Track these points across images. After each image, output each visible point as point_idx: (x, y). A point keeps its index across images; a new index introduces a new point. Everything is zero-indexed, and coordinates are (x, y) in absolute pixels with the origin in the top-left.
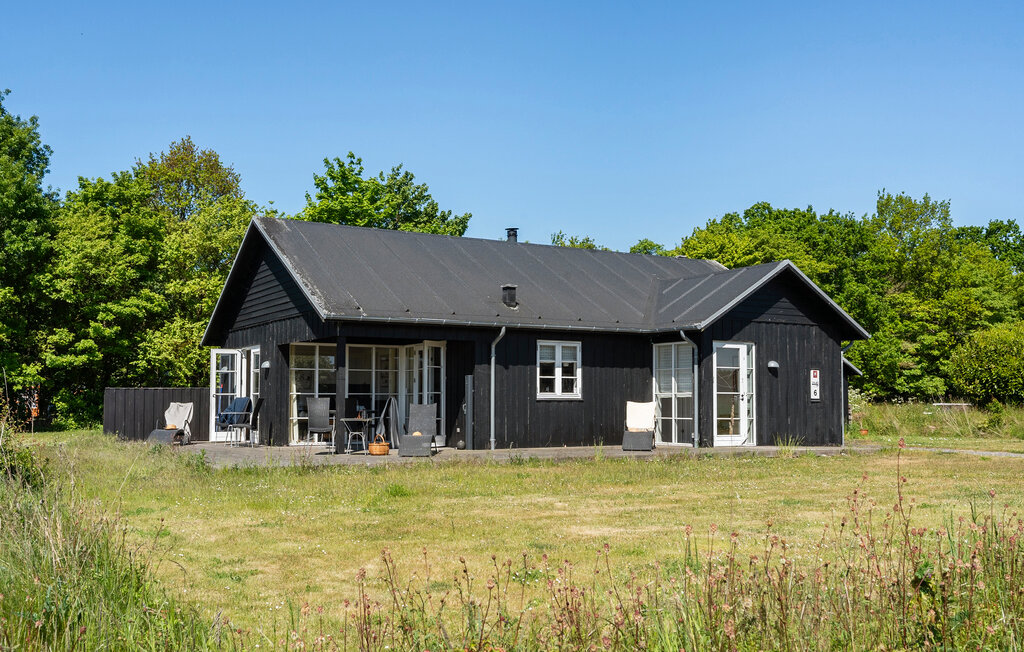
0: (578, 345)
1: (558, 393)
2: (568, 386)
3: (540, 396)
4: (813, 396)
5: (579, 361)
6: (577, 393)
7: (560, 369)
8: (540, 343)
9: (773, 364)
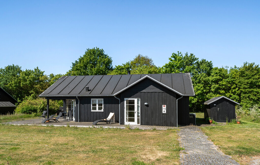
0: (103, 99)
1: (97, 110)
2: (100, 109)
3: (92, 111)
4: (163, 112)
5: (103, 103)
6: (102, 110)
7: (98, 105)
8: (92, 99)
9: (146, 104)
